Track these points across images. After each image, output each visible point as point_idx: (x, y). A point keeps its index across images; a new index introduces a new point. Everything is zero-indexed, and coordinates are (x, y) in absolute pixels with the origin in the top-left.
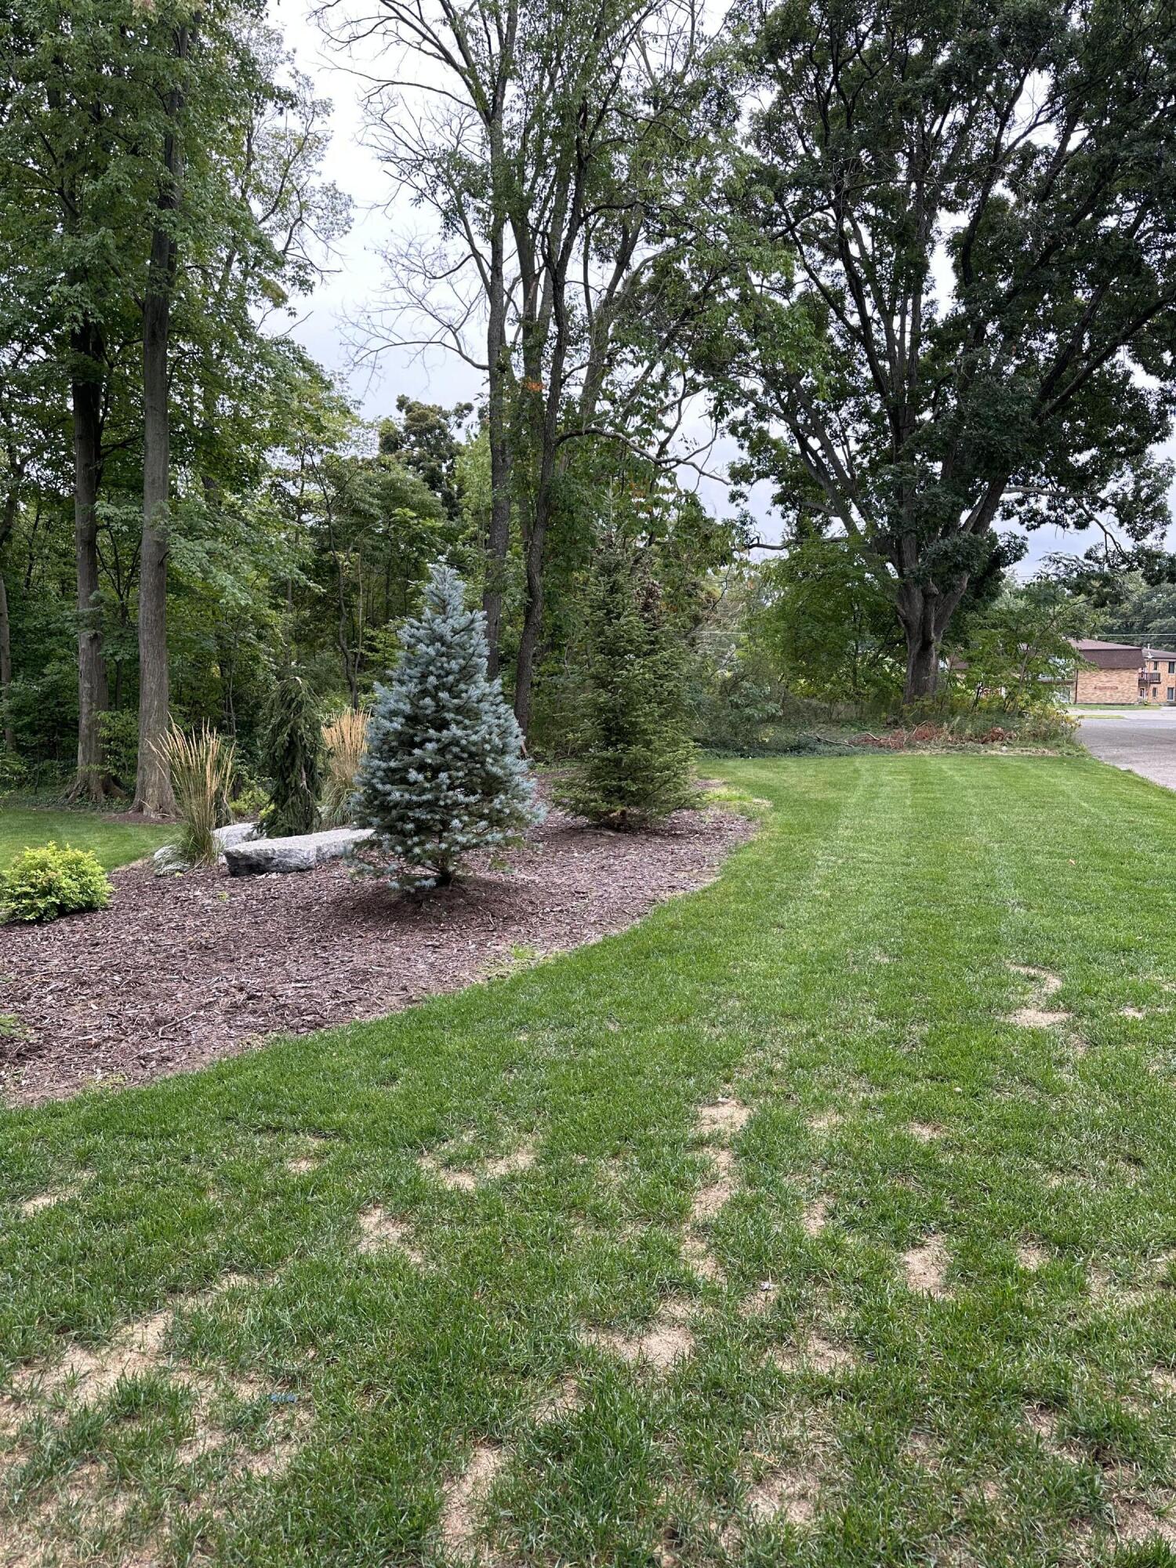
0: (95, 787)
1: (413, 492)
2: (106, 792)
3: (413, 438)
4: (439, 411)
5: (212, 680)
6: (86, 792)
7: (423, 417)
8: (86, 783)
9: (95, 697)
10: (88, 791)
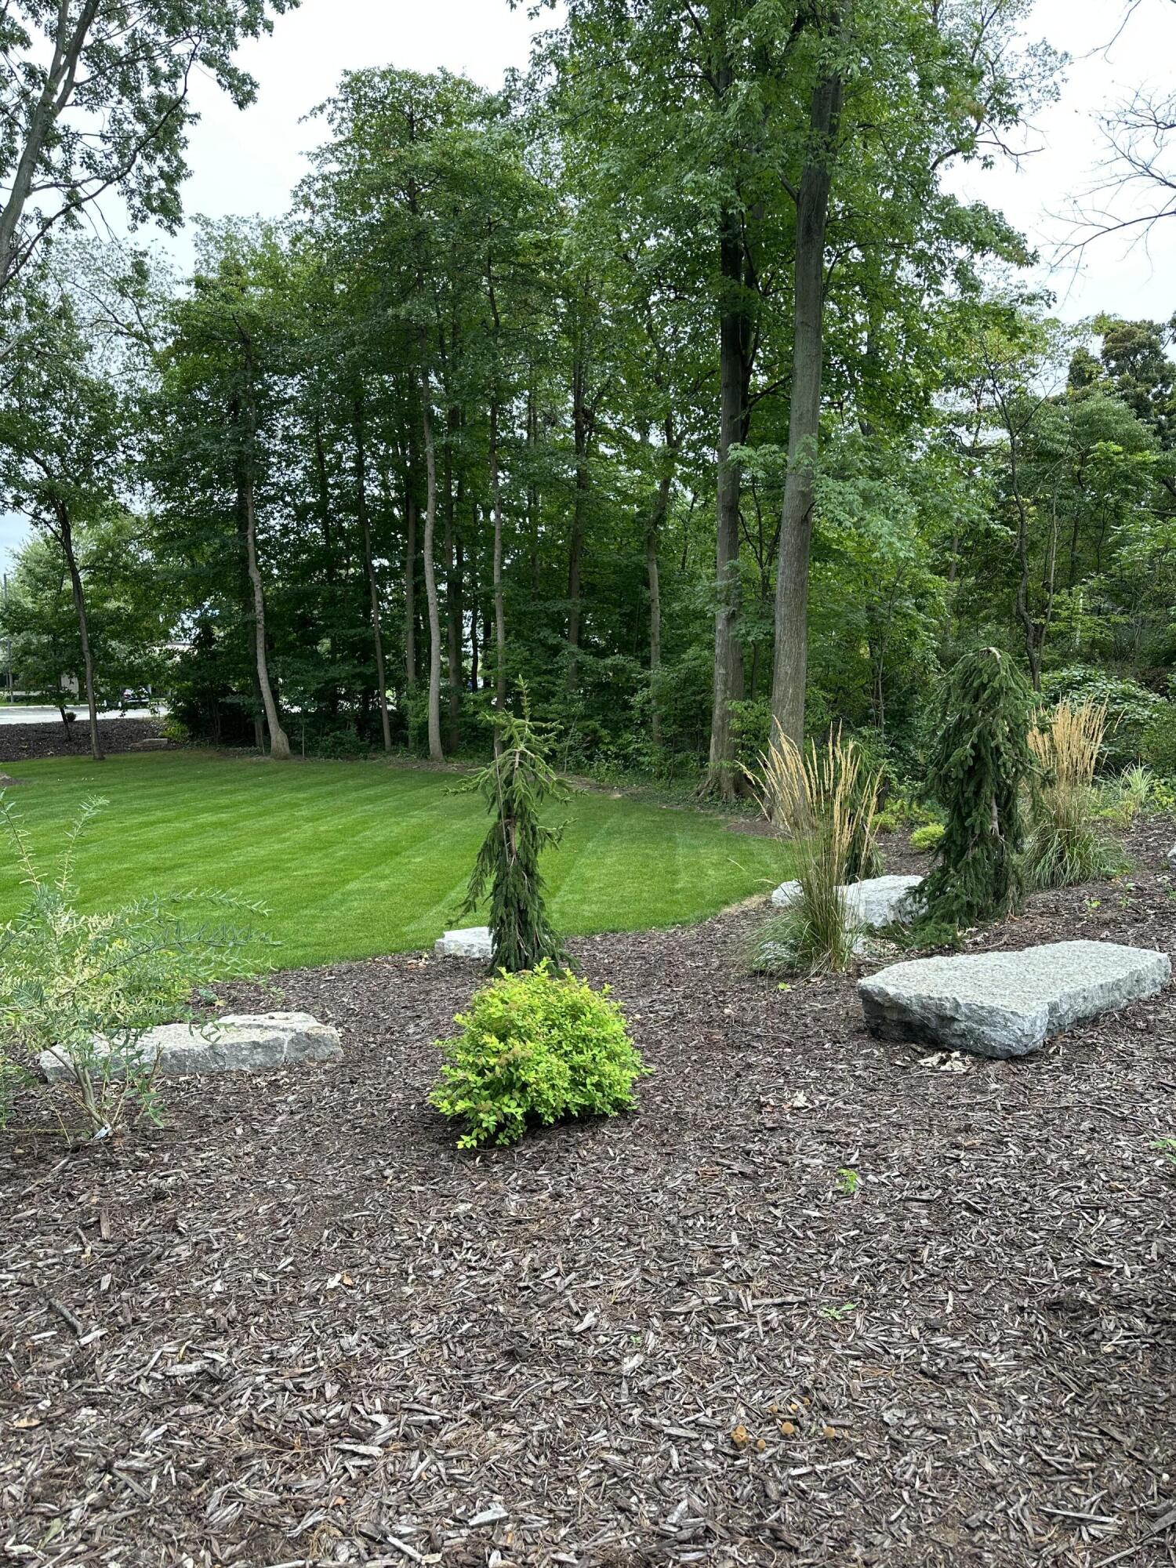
0: (727, 785)
1: (1117, 422)
2: (737, 791)
3: (1113, 364)
4: (1150, 326)
5: (860, 662)
6: (716, 790)
7: (1129, 335)
8: (718, 778)
9: (730, 684)
10: (719, 788)
